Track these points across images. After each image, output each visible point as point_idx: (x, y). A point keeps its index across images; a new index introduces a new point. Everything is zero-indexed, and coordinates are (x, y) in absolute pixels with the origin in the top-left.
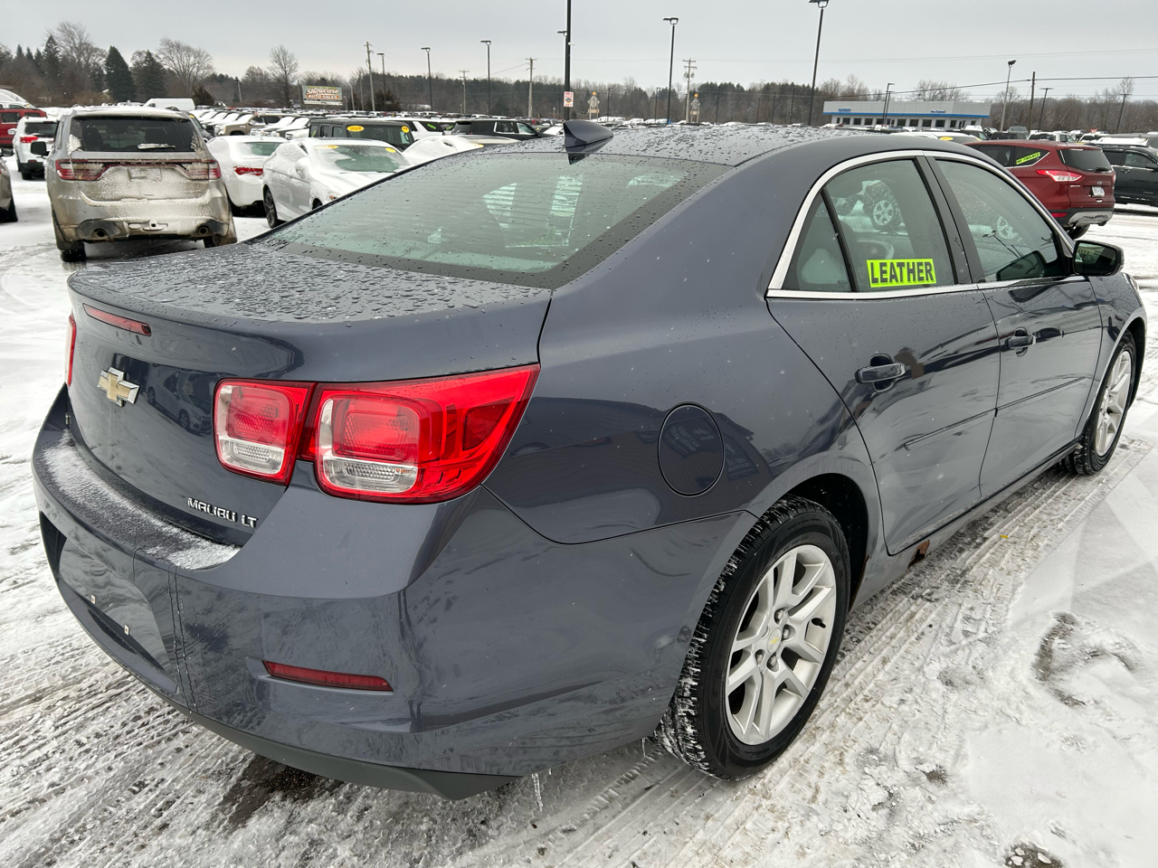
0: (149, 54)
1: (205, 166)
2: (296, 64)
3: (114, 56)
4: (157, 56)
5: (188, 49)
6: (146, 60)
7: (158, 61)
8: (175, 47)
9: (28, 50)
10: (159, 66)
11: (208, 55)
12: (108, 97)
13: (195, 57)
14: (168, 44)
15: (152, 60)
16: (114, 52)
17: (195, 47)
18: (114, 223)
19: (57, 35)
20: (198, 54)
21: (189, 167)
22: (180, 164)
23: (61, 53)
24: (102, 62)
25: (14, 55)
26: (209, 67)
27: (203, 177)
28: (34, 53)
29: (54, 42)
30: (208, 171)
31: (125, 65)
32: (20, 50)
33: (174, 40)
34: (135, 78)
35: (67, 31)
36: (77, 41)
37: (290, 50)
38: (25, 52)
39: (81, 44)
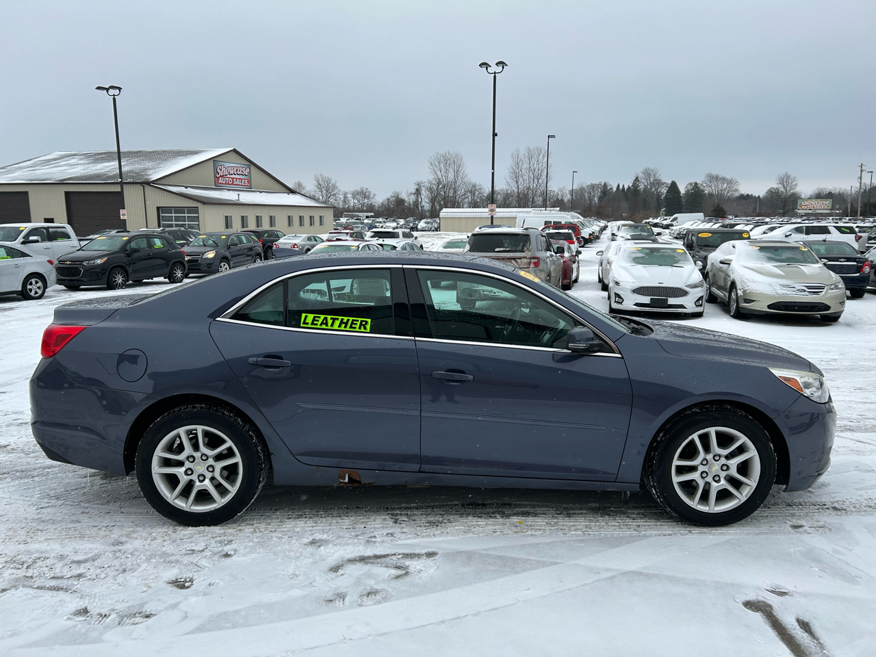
0: (696, 184)
1: (529, 260)
2: (796, 184)
3: (673, 187)
4: (702, 185)
5: (724, 179)
6: (693, 189)
7: (702, 188)
8: (714, 178)
9: (623, 186)
10: (703, 191)
11: (737, 182)
12: (664, 213)
13: (728, 184)
14: (710, 177)
15: (697, 187)
16: (674, 185)
17: (728, 177)
18: (476, 290)
19: (641, 175)
20: (730, 182)
21: (519, 261)
22: (514, 259)
23: (642, 187)
24: (664, 190)
25: (615, 189)
26: (736, 190)
27: (526, 266)
28: (626, 187)
29: (638, 181)
30: (530, 263)
31: (678, 192)
32: (619, 186)
33: (714, 173)
34: (683, 200)
35: (647, 173)
36: (652, 179)
37: (792, 174)
38: (621, 187)
39: (654, 181)
